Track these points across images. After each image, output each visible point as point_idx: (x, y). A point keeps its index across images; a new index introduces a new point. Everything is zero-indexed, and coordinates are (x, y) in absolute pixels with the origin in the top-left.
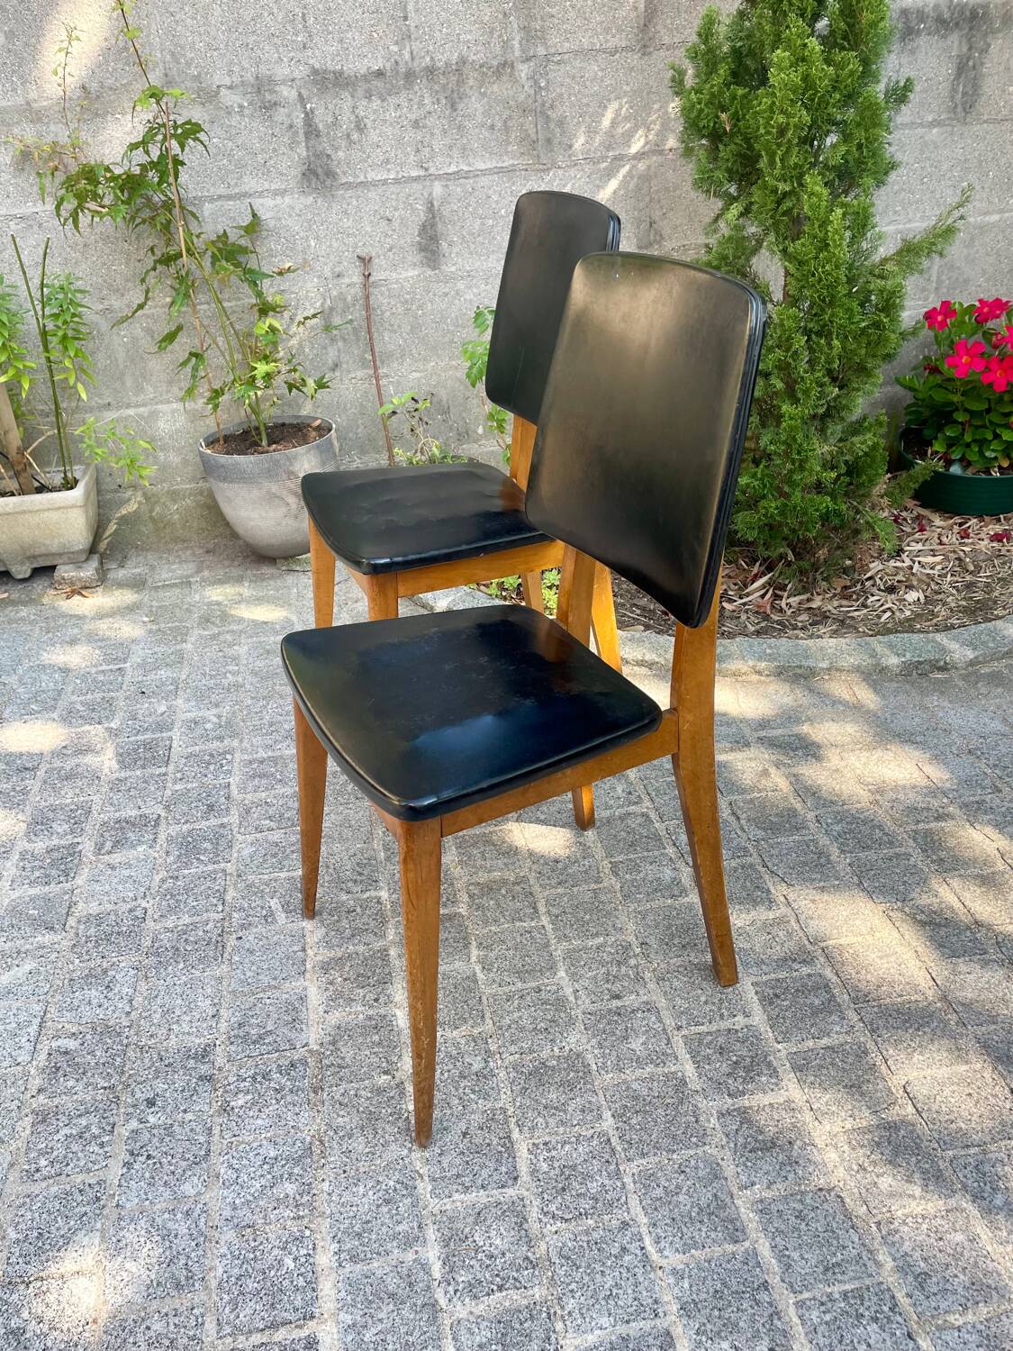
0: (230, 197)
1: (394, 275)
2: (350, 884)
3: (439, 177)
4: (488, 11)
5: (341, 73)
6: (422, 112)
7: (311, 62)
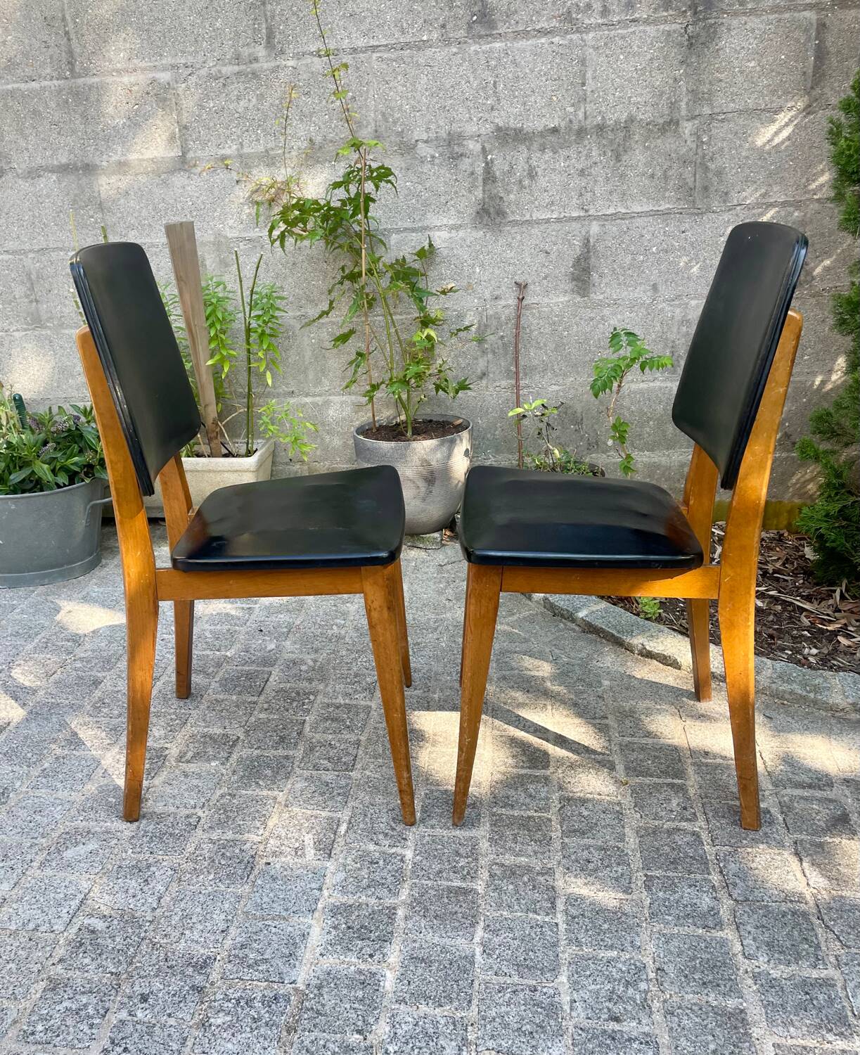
0: (413, 230)
1: (546, 300)
2: (381, 837)
3: (597, 218)
4: (659, 77)
5: (521, 130)
6: (589, 163)
7: (496, 121)
